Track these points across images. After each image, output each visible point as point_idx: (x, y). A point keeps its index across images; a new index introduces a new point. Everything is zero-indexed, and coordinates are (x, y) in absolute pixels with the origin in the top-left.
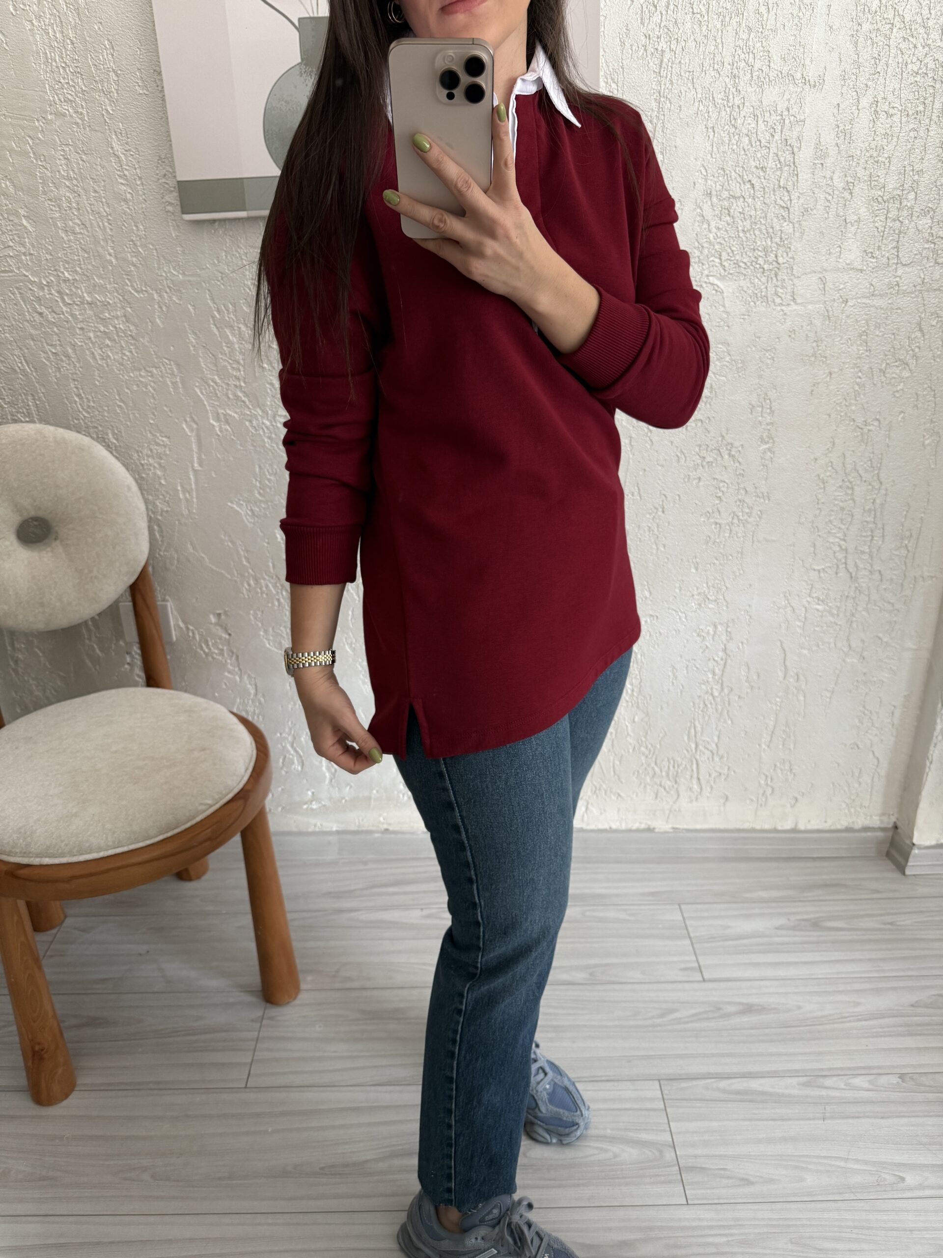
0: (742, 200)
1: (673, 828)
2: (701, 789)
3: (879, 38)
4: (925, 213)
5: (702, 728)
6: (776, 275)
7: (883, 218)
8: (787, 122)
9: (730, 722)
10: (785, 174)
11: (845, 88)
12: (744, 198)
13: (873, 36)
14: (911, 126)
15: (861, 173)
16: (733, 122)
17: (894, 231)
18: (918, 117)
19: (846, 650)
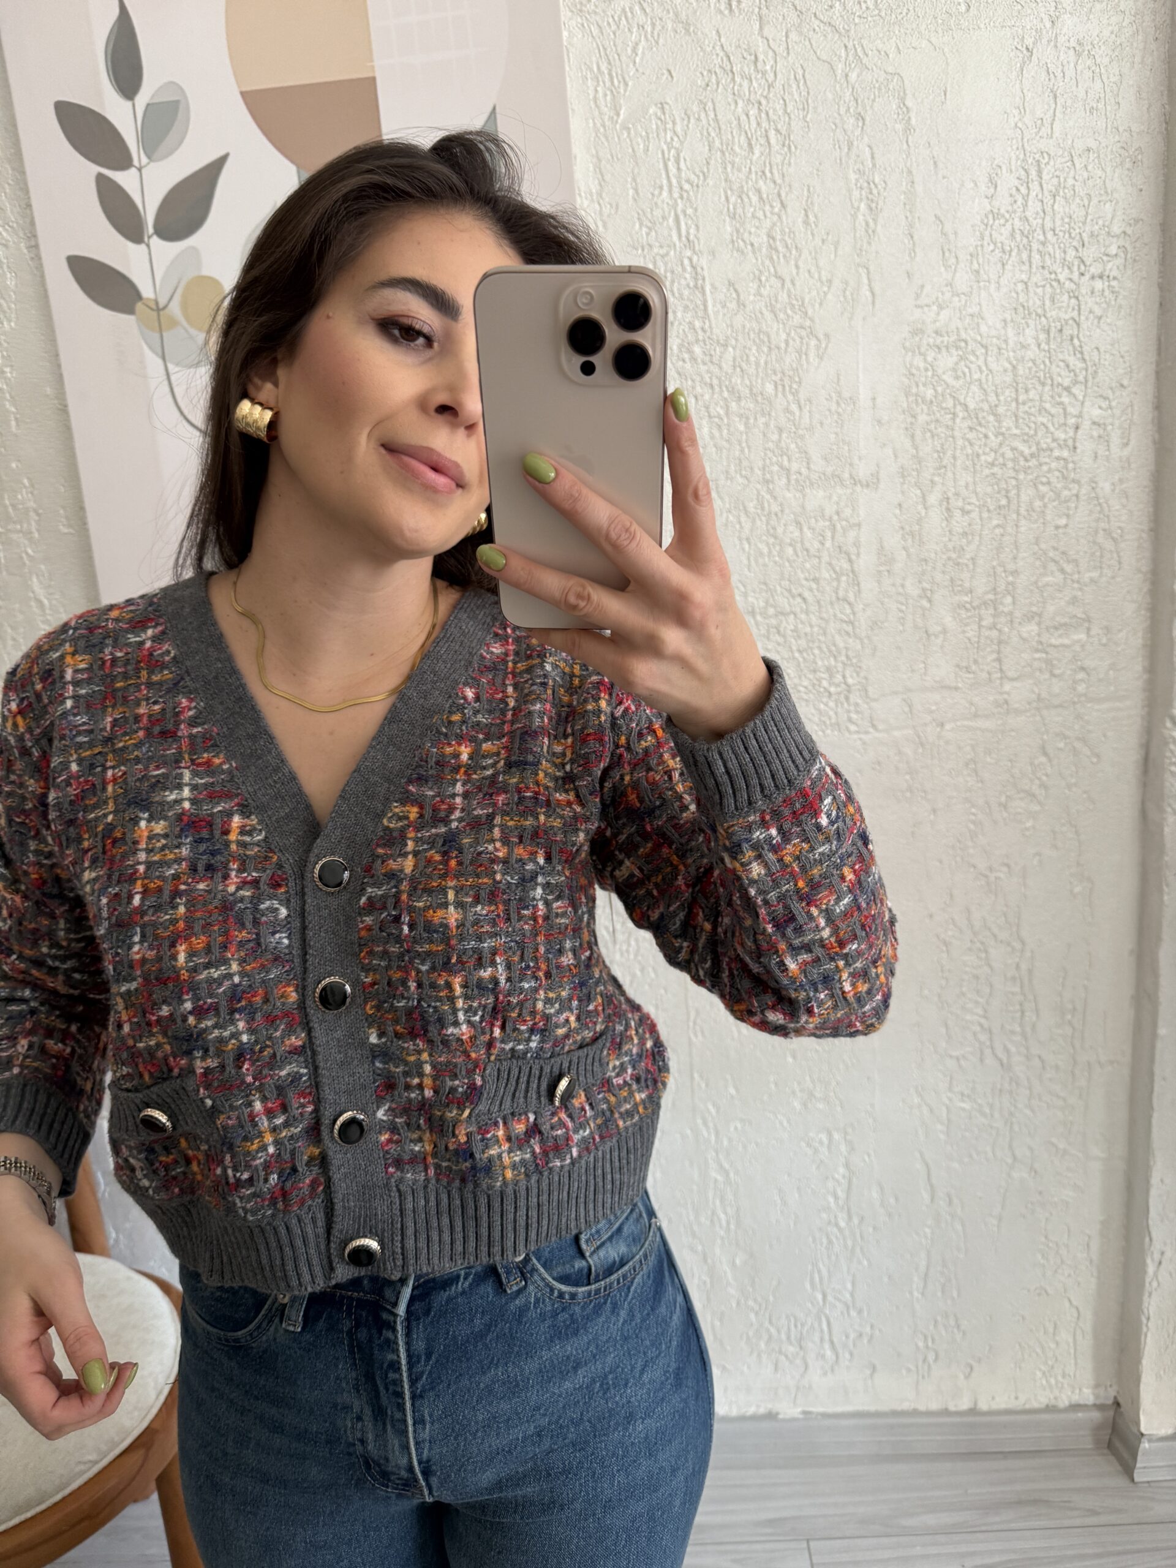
0: (792, 616)
1: (805, 1413)
2: (837, 1357)
3: (940, 430)
4: (1030, 617)
5: (829, 1271)
6: (847, 698)
7: (976, 627)
8: (838, 526)
9: (865, 1263)
10: (843, 585)
11: (906, 486)
12: (795, 615)
13: (932, 426)
14: (995, 522)
15: (939, 577)
16: (772, 531)
17: (992, 641)
18: (1002, 512)
19: (1010, 1161)
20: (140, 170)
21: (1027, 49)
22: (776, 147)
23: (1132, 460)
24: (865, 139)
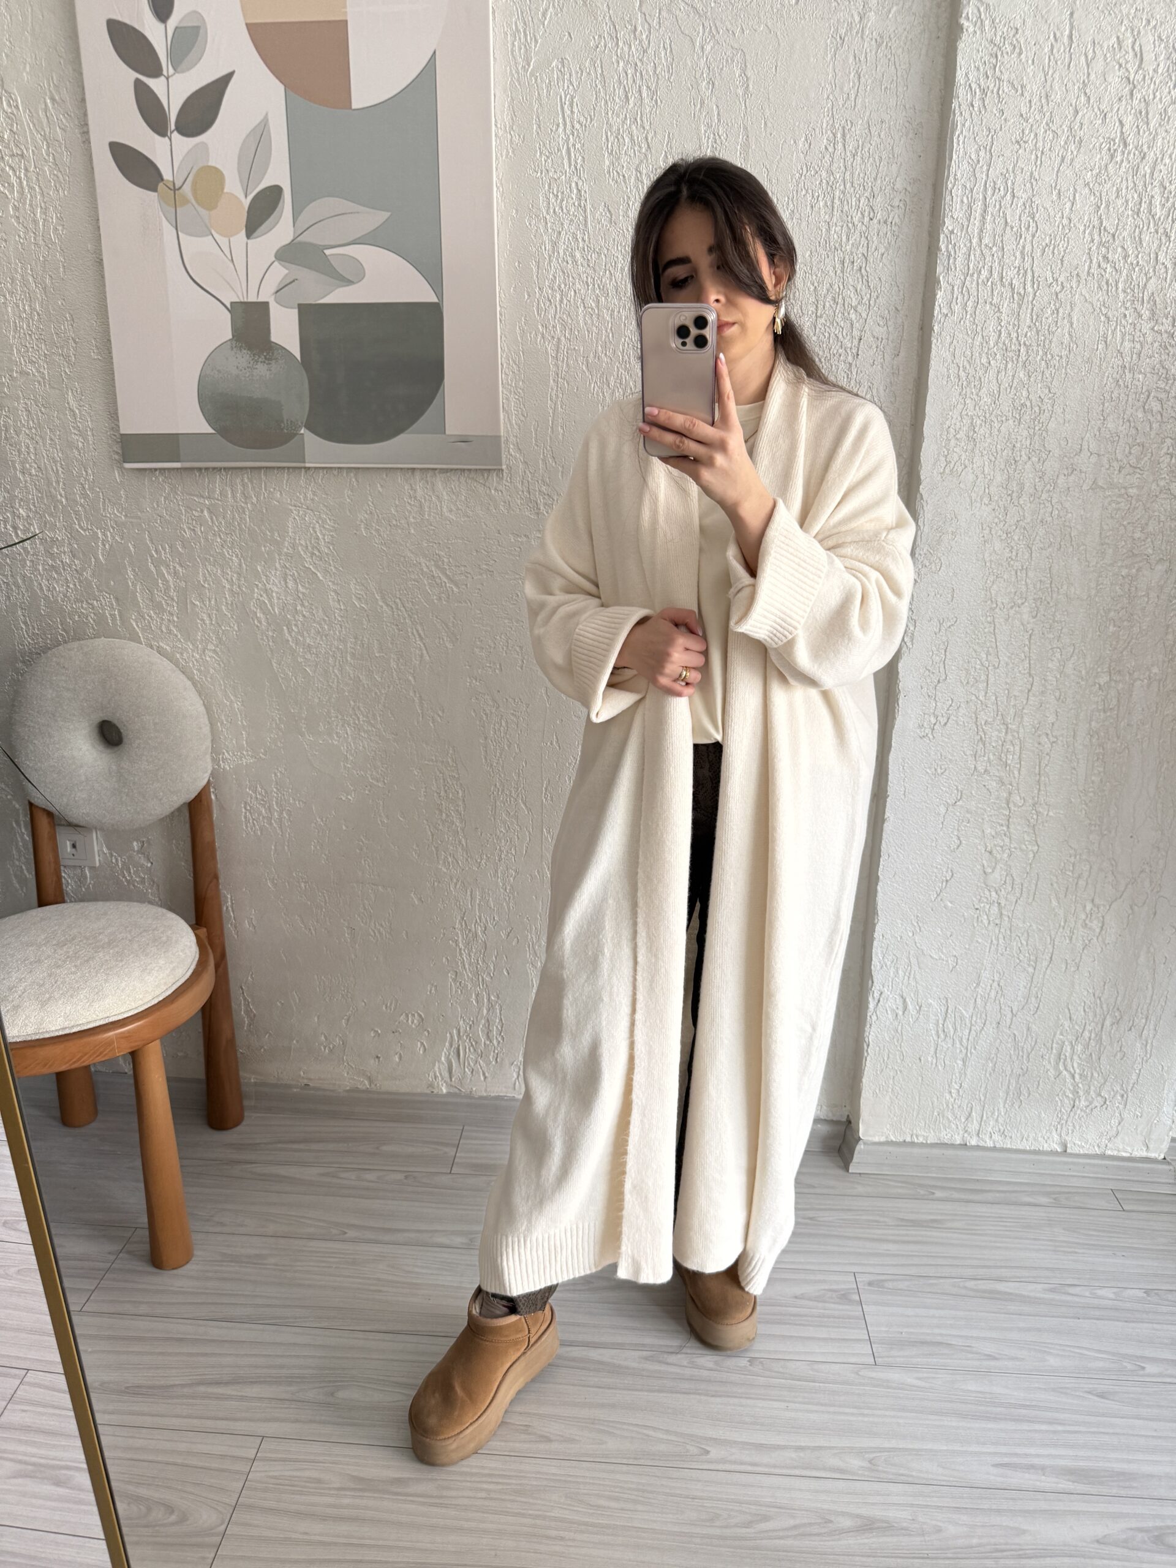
20: (167, 79)
21: (841, 38)
22: (646, 101)
23: (901, 368)
24: (714, 99)
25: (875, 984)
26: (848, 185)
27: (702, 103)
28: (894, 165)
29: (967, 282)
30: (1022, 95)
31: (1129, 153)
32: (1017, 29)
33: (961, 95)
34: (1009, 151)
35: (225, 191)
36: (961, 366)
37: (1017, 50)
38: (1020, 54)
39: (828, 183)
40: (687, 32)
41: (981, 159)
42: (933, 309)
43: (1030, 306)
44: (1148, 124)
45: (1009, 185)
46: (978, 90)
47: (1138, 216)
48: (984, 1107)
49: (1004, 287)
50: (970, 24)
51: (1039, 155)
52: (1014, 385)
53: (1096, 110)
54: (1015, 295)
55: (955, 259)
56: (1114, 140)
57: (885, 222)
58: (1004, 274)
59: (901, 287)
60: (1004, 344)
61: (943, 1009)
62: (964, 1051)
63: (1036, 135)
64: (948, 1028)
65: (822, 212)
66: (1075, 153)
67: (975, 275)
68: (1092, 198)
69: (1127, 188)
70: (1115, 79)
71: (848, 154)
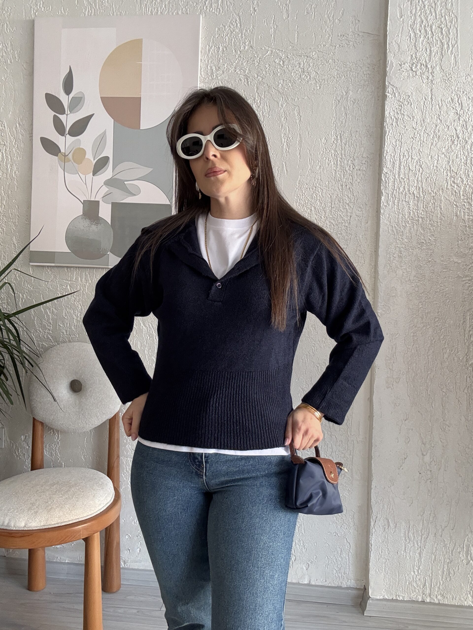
20: (67, 115)
23: (369, 228)
24: (287, 124)
25: (373, 512)
26: (343, 156)
27: (282, 125)
28: (362, 148)
29: (394, 193)
30: (413, 120)
31: (460, 141)
32: (409, 96)
33: (387, 121)
34: (409, 141)
35: (86, 157)
36: (394, 226)
37: (410, 104)
38: (411, 105)
39: (335, 155)
40: (276, 100)
41: (397, 145)
42: (381, 204)
43: (422, 202)
44: (467, 130)
45: (410, 154)
46: (394, 119)
47: (466, 165)
48: (432, 580)
49: (410, 194)
50: (390, 95)
51: (422, 143)
52: (418, 234)
53: (445, 125)
54: (415, 198)
55: (389, 183)
56: (453, 136)
57: (360, 170)
58: (410, 189)
59: (367, 195)
60: (412, 217)
61: (408, 526)
62: (419, 549)
63: (420, 135)
64: (411, 537)
65: (333, 166)
66: (437, 141)
67: (398, 190)
68: (446, 158)
69: (461, 154)
70: (452, 114)
71: (343, 144)
